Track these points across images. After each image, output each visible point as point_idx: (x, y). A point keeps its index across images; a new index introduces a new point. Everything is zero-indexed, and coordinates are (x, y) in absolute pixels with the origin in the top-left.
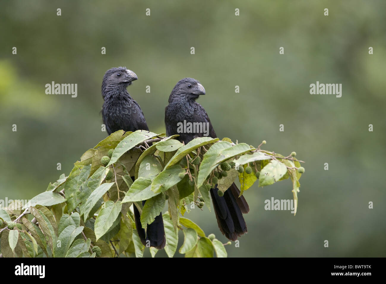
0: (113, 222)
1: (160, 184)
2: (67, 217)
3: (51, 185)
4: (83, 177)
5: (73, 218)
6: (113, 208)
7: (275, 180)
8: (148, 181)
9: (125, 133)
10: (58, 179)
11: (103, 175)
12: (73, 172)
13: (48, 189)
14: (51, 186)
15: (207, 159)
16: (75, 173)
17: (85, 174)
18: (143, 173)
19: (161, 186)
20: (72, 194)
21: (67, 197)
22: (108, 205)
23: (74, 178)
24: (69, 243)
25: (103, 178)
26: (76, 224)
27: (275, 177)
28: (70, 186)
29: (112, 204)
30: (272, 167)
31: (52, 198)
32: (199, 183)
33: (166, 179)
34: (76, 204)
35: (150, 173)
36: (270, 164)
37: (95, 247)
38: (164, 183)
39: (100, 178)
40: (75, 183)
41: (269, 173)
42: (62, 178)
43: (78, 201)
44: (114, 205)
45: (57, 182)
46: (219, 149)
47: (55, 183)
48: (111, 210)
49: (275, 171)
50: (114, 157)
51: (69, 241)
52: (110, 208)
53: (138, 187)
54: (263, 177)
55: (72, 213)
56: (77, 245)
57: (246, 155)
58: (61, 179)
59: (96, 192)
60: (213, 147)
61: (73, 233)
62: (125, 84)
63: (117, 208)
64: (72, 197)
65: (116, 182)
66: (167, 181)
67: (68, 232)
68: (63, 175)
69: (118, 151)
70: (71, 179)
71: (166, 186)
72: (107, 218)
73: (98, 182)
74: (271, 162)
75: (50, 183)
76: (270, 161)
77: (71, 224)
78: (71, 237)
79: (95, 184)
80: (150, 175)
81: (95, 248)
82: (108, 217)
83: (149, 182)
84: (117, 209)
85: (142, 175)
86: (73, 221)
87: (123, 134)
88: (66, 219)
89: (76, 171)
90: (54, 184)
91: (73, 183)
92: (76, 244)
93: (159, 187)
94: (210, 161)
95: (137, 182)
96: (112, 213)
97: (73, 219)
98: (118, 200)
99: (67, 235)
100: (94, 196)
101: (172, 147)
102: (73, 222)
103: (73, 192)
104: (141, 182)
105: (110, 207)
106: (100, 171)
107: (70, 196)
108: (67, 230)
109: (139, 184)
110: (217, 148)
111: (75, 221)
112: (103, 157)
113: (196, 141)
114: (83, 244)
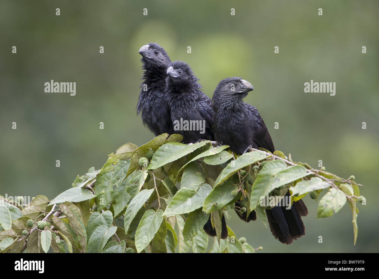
0: (155, 234)
1: (212, 203)
2: (98, 215)
3: (79, 177)
4: (117, 175)
5: (104, 216)
6: (154, 217)
7: (334, 211)
8: (191, 191)
9: (169, 137)
10: (87, 172)
11: (141, 180)
12: (105, 167)
13: (76, 181)
14: (78, 179)
15: (260, 179)
16: (107, 168)
17: (120, 172)
18: (187, 182)
19: (214, 205)
20: (103, 191)
21: (97, 194)
22: (149, 215)
23: (106, 173)
24: (101, 245)
25: (142, 183)
26: (108, 223)
27: (335, 208)
28: (101, 182)
29: (153, 213)
30: (331, 197)
31: (81, 194)
32: (252, 205)
33: (218, 197)
34: (106, 202)
35: (193, 183)
36: (329, 193)
37: (129, 249)
38: (216, 202)
39: (138, 183)
40: (106, 179)
41: (328, 203)
42: (92, 172)
43: (109, 199)
44: (154, 214)
45: (86, 175)
46: (273, 168)
47: (84, 176)
48: (151, 220)
49: (334, 201)
50: (154, 160)
51: (101, 243)
52: (151, 218)
53: (181, 198)
54: (322, 208)
55: (103, 211)
56: (110, 248)
57: (304, 182)
58: (90, 172)
59: (135, 201)
60: (266, 166)
61: (105, 234)
62: (241, 95)
63: (158, 217)
64: (103, 194)
65: (156, 187)
66: (219, 199)
67: (99, 233)
68: (93, 168)
69: (159, 155)
70: (103, 175)
71: (219, 206)
72: (148, 229)
73: (137, 187)
74: (330, 191)
75: (78, 175)
76: (329, 189)
77: (102, 224)
78: (103, 239)
79: (134, 189)
80: (194, 184)
81: (129, 251)
82: (149, 227)
83: (193, 193)
84: (158, 219)
85: (185, 184)
86: (104, 219)
87: (167, 137)
88: (97, 217)
89: (108, 166)
90: (82, 177)
91: (104, 179)
92: (109, 246)
93: (211, 207)
94: (263, 181)
95: (180, 193)
96: (153, 223)
97: (105, 218)
98: (159, 208)
99: (99, 236)
100: (134, 205)
101: (221, 159)
102: (104, 221)
103: (104, 189)
104: (184, 193)
105: (151, 216)
106: (138, 174)
107: (101, 193)
108: (99, 231)
109: (182, 195)
110: (270, 168)
111: (107, 219)
112: (141, 159)
113: (246, 155)
114: (116, 247)
